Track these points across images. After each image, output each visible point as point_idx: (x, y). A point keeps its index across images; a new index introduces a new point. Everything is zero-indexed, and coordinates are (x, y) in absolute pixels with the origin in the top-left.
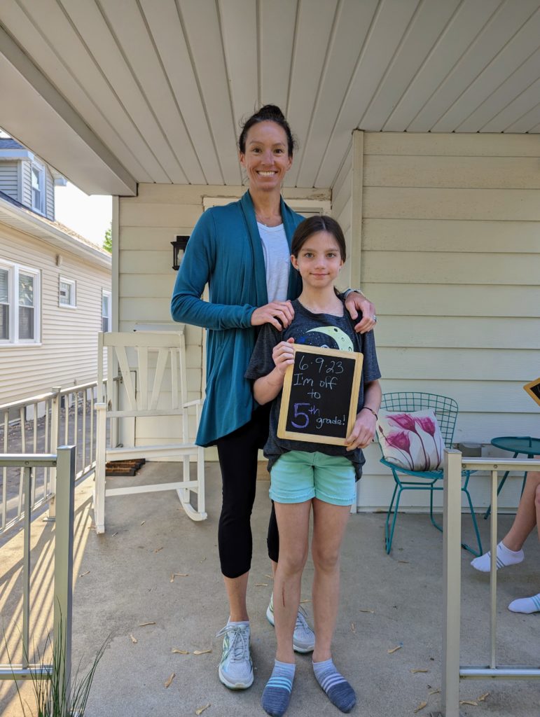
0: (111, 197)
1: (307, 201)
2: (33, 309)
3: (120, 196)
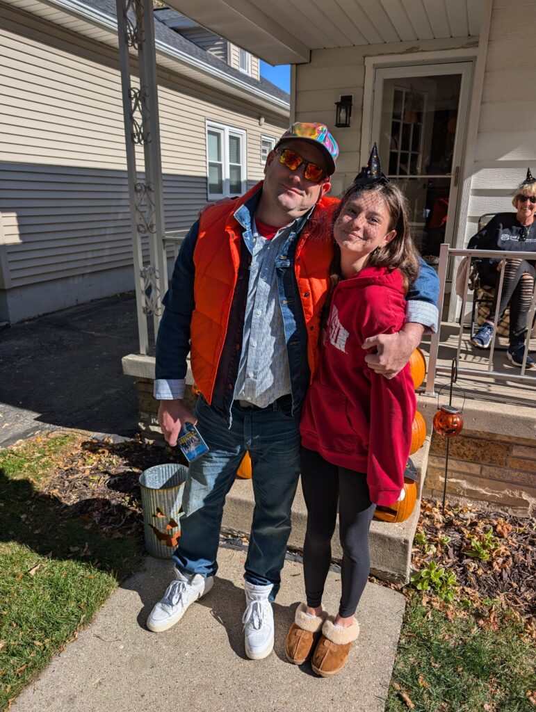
0: (290, 66)
1: (461, 50)
2: (240, 167)
3: (297, 64)
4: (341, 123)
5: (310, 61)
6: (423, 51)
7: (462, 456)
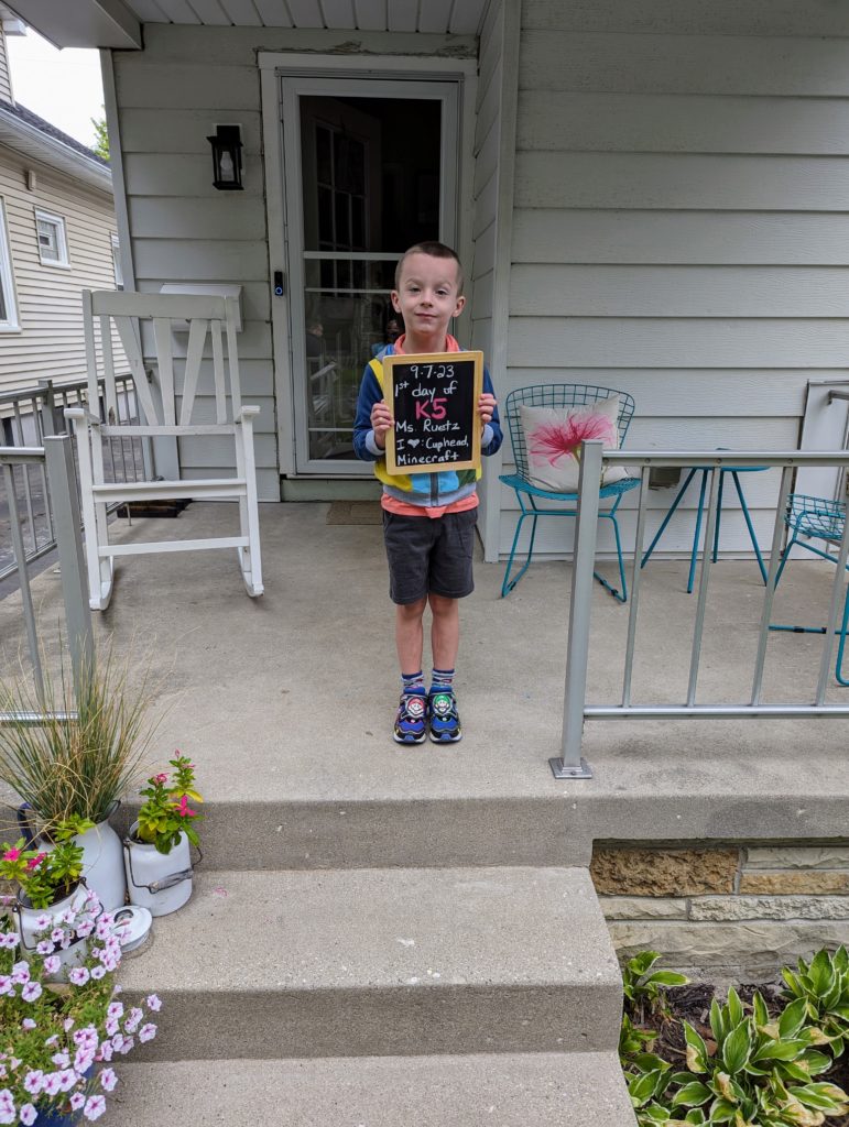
1: (436, 58)
3: (114, 50)
4: (224, 179)
5: (143, 46)
6: (367, 52)
7: (649, 887)
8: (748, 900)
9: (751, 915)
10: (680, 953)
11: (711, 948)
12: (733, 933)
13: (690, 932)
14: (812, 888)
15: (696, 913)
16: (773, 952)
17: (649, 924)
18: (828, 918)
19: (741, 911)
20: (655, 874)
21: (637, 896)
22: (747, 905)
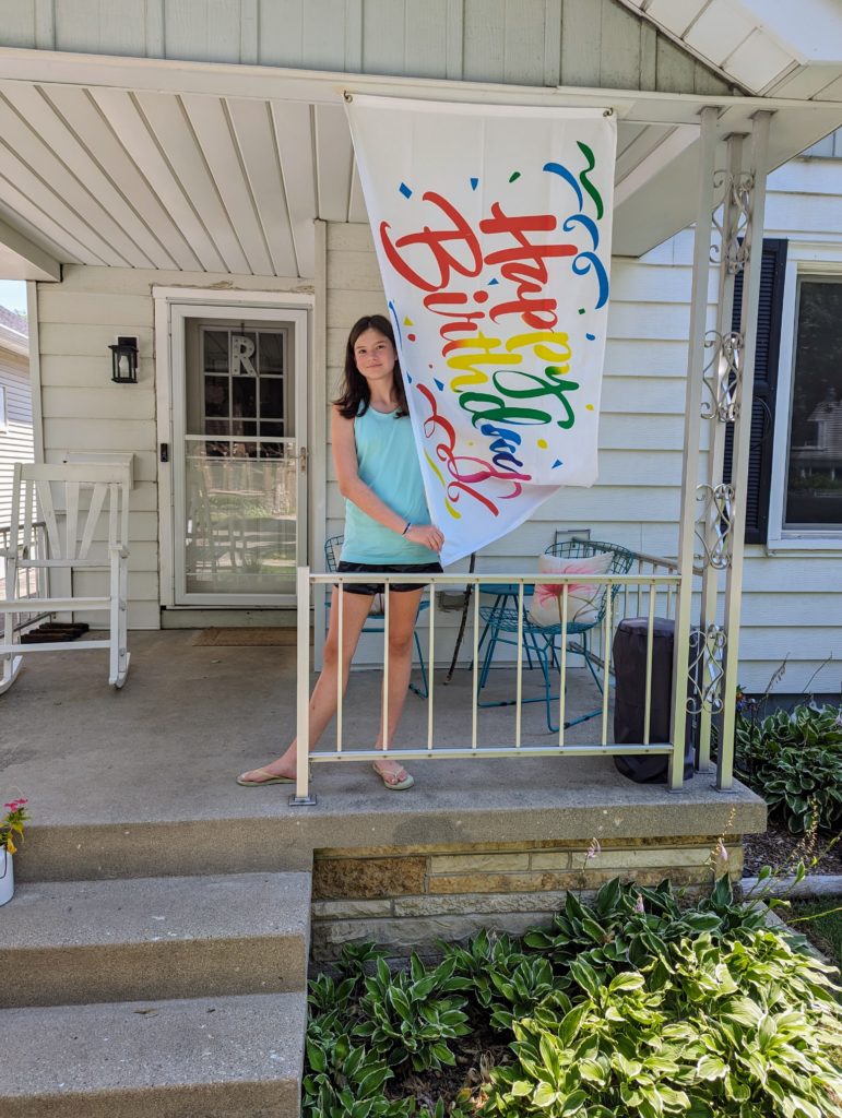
1: (291, 294)
3: (37, 282)
4: (122, 376)
6: (238, 289)
7: (362, 892)
8: (436, 899)
9: (440, 911)
10: (388, 945)
11: (412, 940)
12: (427, 926)
13: (396, 927)
14: (481, 888)
15: (399, 911)
16: (458, 942)
17: (366, 922)
18: (495, 912)
19: (433, 909)
20: (365, 880)
21: (354, 899)
22: (434, 902)
